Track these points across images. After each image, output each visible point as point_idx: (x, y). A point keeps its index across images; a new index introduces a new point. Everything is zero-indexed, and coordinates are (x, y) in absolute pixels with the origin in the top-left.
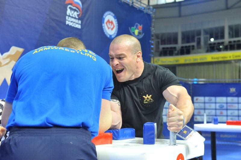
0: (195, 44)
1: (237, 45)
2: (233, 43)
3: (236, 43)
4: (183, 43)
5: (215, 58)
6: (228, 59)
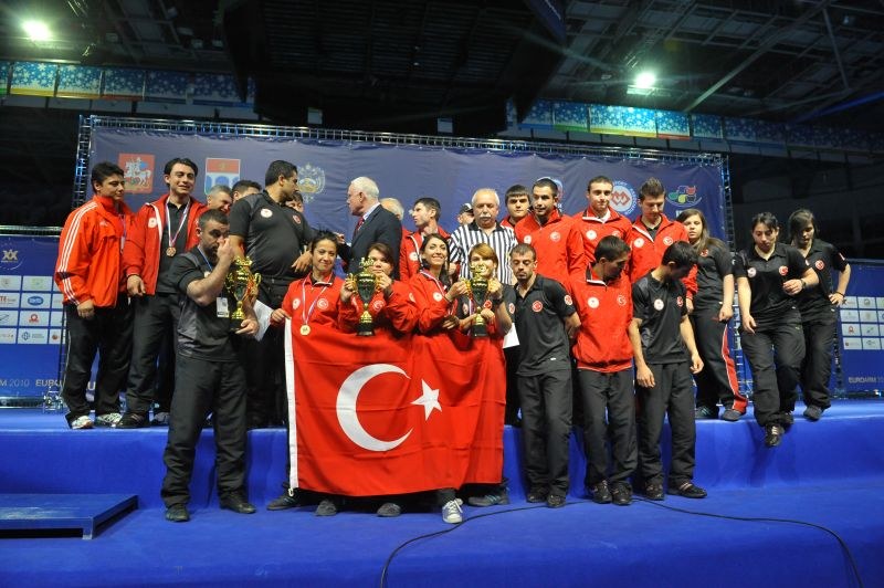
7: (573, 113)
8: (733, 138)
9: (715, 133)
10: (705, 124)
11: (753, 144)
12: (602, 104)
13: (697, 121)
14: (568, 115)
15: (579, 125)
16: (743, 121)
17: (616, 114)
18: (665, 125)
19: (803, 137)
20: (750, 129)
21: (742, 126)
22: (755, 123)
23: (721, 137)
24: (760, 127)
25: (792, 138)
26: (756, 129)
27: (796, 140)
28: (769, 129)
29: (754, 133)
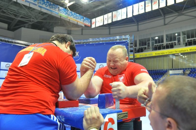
0: (146, 46)
1: (170, 45)
2: (168, 45)
3: (170, 44)
4: (139, 46)
5: (157, 54)
6: (165, 54)
8: (41, 5)
9: (34, 1)
11: (48, 10)
16: (46, 1)
19: (64, 12)
20: (48, 4)
21: (45, 3)
22: (49, 3)
23: (37, 3)
24: (51, 5)
25: (61, 11)
26: (50, 5)
27: (62, 12)
28: (54, 6)
29: (49, 6)
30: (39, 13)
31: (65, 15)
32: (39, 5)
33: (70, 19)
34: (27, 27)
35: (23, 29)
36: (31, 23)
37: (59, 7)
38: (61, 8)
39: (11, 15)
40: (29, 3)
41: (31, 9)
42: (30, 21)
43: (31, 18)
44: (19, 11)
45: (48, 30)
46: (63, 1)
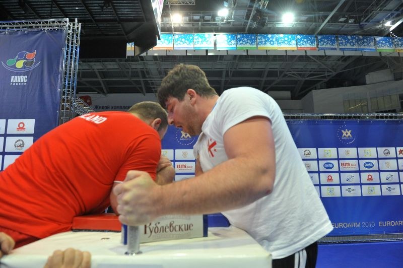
7: (248, 40)
8: (343, 47)
9: (332, 45)
10: (326, 40)
11: (356, 50)
12: (265, 33)
13: (322, 38)
14: (245, 41)
15: (252, 46)
16: (349, 37)
17: (272, 38)
18: (301, 42)
19: (387, 44)
20: (354, 41)
21: (349, 40)
22: (357, 38)
23: (336, 47)
24: (360, 40)
25: (380, 44)
26: (358, 41)
27: (383, 45)
28: (365, 40)
29: (356, 44)
30: (339, 60)
31: (390, 49)
32: (341, 47)
33: (400, 52)
34: (319, 87)
35: (314, 92)
36: (326, 80)
37: (375, 39)
38: (378, 39)
39: (296, 77)
40: (323, 51)
41: (325, 58)
42: (325, 77)
43: (325, 72)
44: (308, 67)
45: (355, 83)
46: (380, 26)
